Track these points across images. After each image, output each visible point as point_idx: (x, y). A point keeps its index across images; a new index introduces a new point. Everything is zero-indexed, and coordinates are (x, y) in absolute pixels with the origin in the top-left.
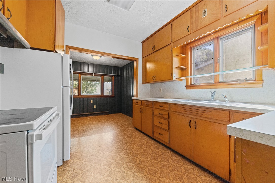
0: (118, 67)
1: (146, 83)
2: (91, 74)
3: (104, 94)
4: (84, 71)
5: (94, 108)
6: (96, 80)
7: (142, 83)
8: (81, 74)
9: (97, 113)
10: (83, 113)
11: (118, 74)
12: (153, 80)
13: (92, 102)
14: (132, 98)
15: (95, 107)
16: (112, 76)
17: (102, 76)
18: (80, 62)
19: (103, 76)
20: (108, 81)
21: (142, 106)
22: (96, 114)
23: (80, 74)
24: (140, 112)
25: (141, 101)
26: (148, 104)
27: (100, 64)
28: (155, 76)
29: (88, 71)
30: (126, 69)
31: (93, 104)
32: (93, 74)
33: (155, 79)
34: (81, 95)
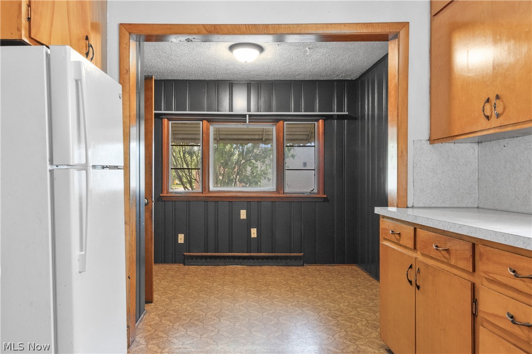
0: (338, 81)
1: (450, 138)
2: (241, 118)
3: (287, 190)
4: (232, 111)
5: (252, 236)
6: (262, 139)
7: (432, 141)
8: (209, 121)
9: (263, 258)
10: (218, 252)
11: (340, 109)
12: (488, 118)
13: (243, 214)
14: (378, 210)
15: (254, 233)
16: (316, 118)
17: (277, 121)
18: (205, 81)
19: (281, 122)
20: (306, 139)
21: (420, 258)
22: (258, 258)
23: (205, 122)
24: (410, 282)
25: (415, 229)
26: (447, 250)
27: (269, 78)
28: (498, 97)
29: (231, 109)
30: (370, 86)
31: (248, 224)
32: (246, 115)
33: (498, 116)
34: (209, 191)
